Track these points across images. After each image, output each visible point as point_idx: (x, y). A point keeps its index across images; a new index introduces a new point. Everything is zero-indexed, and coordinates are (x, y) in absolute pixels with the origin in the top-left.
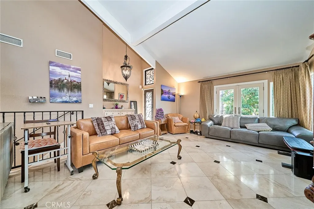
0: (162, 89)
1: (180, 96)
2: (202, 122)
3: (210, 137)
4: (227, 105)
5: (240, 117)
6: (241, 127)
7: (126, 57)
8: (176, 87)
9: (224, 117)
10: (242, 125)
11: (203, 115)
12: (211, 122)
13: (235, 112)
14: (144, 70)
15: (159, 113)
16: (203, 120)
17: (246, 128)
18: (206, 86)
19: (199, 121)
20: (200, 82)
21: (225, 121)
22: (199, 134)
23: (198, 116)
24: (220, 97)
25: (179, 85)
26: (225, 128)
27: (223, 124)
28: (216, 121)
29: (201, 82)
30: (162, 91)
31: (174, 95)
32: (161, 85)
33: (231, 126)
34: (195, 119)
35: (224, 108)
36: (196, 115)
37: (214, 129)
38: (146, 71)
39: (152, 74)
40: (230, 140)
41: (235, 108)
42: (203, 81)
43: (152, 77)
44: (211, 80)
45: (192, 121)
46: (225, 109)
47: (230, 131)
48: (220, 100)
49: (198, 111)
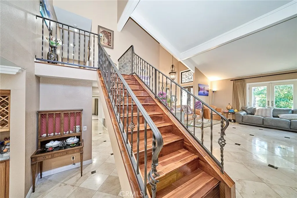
0: (199, 87)
1: (213, 92)
2: (235, 112)
3: (243, 123)
4: (260, 99)
5: (273, 109)
6: (274, 117)
7: (173, 66)
8: (209, 84)
9: (257, 109)
10: (275, 115)
11: (235, 107)
12: (244, 112)
13: (268, 105)
14: (181, 72)
15: (198, 105)
16: (236, 111)
17: (279, 117)
18: (239, 83)
19: (232, 111)
20: (232, 80)
21: (258, 112)
22: (233, 121)
23: (231, 107)
24: (253, 91)
25: (211, 83)
26: (258, 117)
27: (256, 114)
28: (249, 112)
29: (234, 80)
30: (199, 89)
31: (208, 91)
32: (199, 84)
33: (264, 115)
34: (228, 110)
35: (256, 101)
36: (229, 107)
37: (247, 118)
38: (181, 73)
39: (187, 75)
40: (263, 126)
41: (268, 101)
42: (235, 80)
43: (187, 77)
44: (243, 79)
45: (225, 111)
46: (258, 103)
47: (263, 119)
48: (253, 94)
49: (231, 104)
